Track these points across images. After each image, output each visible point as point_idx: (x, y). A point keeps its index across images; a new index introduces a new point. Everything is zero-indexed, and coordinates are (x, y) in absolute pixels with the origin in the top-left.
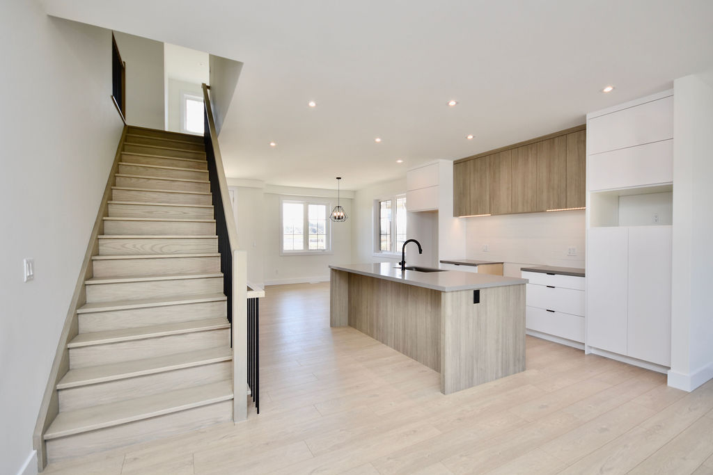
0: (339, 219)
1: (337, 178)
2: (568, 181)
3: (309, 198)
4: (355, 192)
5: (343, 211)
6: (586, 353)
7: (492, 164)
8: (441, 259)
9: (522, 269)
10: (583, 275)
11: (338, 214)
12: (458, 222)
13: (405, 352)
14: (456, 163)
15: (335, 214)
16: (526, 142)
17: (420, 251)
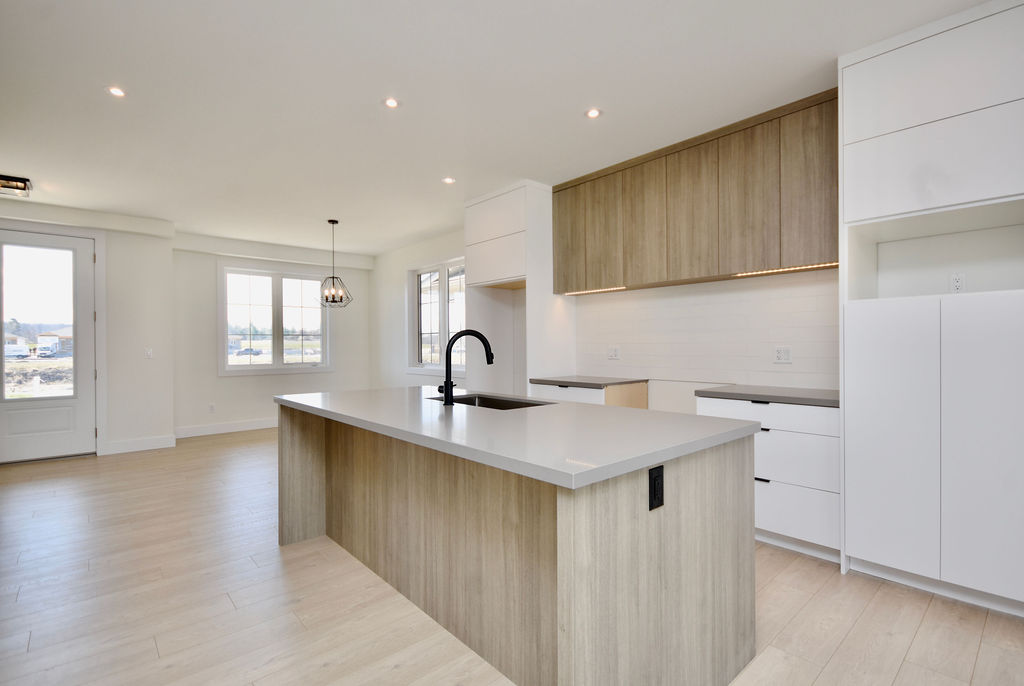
0: (334, 301)
1: (330, 221)
2: (784, 212)
3: (280, 265)
4: (374, 258)
5: (343, 286)
6: (843, 571)
7: (628, 187)
8: (531, 375)
9: (699, 394)
10: (835, 404)
11: (333, 292)
12: (560, 304)
13: (451, 625)
14: (559, 190)
15: (327, 293)
16: (695, 139)
17: (490, 358)
